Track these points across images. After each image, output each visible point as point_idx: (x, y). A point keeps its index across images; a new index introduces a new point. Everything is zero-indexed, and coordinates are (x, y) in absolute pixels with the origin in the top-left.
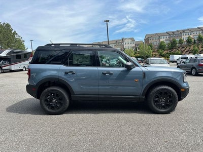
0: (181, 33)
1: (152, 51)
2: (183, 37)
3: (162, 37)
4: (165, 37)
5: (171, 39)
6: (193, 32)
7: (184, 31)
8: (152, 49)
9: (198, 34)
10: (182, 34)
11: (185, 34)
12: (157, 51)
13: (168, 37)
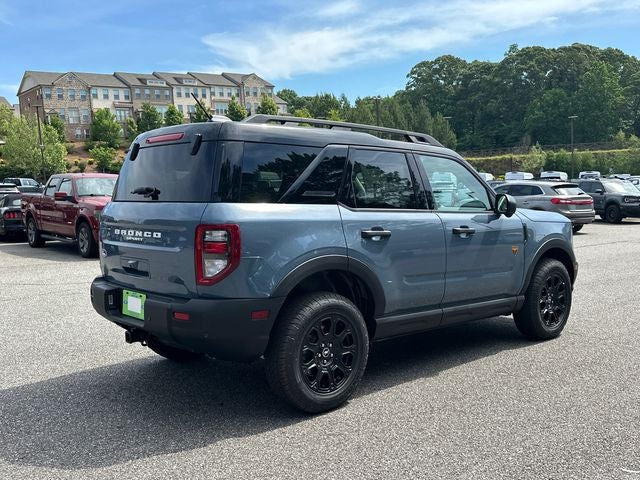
0: (170, 87)
1: (63, 147)
2: (177, 102)
3: (100, 93)
4: (111, 93)
5: (138, 105)
6: (209, 86)
7: (179, 80)
8: (62, 140)
9: (226, 97)
10: (175, 91)
11: (183, 91)
12: (86, 149)
13: (122, 94)
